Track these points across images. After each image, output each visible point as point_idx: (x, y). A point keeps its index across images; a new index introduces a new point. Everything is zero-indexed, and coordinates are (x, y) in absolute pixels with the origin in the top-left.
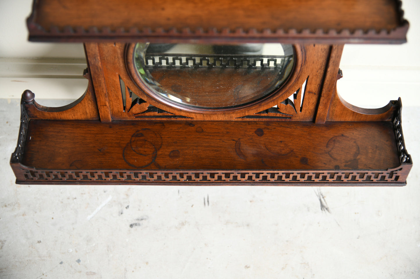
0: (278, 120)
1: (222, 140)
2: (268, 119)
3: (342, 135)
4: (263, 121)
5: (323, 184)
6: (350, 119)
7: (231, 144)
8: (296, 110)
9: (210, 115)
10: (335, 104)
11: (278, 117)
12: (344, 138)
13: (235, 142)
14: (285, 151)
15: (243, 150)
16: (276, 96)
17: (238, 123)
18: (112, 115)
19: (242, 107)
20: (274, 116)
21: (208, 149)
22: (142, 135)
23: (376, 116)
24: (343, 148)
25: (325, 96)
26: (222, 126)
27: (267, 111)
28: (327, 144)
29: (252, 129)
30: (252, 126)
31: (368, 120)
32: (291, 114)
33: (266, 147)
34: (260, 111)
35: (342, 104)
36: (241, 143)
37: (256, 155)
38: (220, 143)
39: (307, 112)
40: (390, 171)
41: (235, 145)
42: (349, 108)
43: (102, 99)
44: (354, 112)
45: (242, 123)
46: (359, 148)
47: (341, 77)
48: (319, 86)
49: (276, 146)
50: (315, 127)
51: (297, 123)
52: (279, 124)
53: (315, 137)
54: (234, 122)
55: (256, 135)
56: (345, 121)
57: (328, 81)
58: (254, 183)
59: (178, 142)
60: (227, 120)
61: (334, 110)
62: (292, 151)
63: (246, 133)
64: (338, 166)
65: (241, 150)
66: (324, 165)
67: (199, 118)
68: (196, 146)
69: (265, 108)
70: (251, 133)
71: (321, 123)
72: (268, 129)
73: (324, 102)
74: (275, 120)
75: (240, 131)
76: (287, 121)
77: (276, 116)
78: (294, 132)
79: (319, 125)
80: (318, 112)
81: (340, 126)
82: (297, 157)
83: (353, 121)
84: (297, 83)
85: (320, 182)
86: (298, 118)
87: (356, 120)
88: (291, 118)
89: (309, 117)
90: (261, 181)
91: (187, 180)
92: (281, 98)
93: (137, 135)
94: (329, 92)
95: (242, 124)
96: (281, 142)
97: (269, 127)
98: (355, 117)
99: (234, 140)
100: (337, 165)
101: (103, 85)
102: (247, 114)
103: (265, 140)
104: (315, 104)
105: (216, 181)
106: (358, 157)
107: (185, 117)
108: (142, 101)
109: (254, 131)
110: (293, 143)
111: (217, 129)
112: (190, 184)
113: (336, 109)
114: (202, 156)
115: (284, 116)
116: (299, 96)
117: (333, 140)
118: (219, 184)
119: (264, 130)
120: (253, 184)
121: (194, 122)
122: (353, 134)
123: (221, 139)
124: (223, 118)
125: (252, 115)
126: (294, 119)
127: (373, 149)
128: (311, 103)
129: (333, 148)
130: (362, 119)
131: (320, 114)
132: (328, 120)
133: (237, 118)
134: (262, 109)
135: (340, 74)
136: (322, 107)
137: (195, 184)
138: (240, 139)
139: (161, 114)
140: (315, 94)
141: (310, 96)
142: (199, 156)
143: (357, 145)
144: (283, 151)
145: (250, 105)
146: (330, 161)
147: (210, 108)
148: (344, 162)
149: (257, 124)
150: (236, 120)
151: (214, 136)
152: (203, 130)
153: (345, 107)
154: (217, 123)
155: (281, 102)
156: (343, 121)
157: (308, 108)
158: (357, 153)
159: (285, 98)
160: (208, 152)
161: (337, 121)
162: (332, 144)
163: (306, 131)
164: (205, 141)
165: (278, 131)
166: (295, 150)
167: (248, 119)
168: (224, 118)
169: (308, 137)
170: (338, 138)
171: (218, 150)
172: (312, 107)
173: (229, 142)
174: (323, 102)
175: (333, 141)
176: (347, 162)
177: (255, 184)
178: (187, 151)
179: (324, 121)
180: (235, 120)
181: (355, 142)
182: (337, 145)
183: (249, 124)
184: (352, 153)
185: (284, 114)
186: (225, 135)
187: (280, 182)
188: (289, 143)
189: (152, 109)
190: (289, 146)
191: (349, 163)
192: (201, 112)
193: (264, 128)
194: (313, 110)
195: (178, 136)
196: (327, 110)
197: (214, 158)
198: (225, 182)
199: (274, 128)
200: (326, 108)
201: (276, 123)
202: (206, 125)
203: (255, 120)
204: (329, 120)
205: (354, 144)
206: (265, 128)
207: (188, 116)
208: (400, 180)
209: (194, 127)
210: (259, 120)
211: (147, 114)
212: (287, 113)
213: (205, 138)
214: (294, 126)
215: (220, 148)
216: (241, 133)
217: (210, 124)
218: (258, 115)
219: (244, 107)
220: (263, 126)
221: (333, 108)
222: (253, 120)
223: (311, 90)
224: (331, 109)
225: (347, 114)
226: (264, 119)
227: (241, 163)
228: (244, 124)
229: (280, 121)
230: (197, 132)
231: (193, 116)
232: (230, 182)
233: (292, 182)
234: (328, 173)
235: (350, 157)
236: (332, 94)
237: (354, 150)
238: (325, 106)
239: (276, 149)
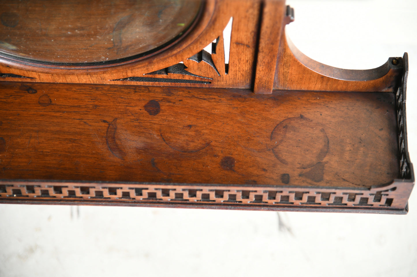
0: (189, 85)
1: (85, 121)
2: (170, 83)
3: (302, 117)
4: (160, 87)
5: (257, 208)
6: (317, 86)
7: (100, 129)
8: (219, 70)
10: (287, 63)
11: (187, 80)
12: (304, 122)
13: (107, 126)
14: (195, 144)
15: (120, 140)
16: (177, 48)
17: (116, 89)
19: (118, 64)
20: (180, 78)
21: (57, 136)
23: (364, 84)
24: (300, 140)
25: (265, 50)
26: (86, 94)
27: (166, 70)
28: (272, 133)
29: (139, 100)
30: (141, 95)
31: (351, 89)
32: (210, 76)
33: (161, 135)
34: (153, 71)
35: (299, 63)
36: (119, 126)
37: (143, 151)
38: (80, 127)
39: (239, 74)
40: (374, 190)
41: (107, 132)
42: (314, 69)
44: (323, 77)
45: (123, 90)
46: (328, 142)
47: (292, 21)
48: (253, 34)
49: (180, 134)
50: (253, 101)
51: (222, 91)
52: (189, 92)
53: (252, 119)
54: (109, 87)
55: (146, 112)
56: (310, 90)
57: (267, 27)
58: (135, 202)
59: (3, 122)
60: (95, 83)
61: (286, 72)
62: (208, 144)
63: (128, 108)
64: (288, 175)
65: (117, 141)
66: (263, 173)
67: (45, 78)
68: (37, 132)
69: (162, 66)
70: (137, 109)
71: (265, 93)
72: (169, 102)
73: (266, 60)
74: (183, 84)
75: (118, 104)
76: (204, 86)
77: (184, 79)
78: (216, 109)
79: (261, 97)
80: (258, 76)
81: (299, 99)
82: (215, 156)
83: (323, 90)
84: (213, 29)
85: (252, 203)
86: (222, 83)
87: (328, 89)
88: (210, 83)
89: (243, 83)
90: (146, 201)
91: (15, 196)
92: (188, 52)
94: (271, 45)
95: (122, 92)
96: (190, 126)
97: (170, 98)
98: (327, 85)
99: (105, 121)
100: (286, 173)
102: (130, 74)
103: (161, 123)
104: (251, 61)
105: (67, 199)
106: (325, 159)
107: (20, 76)
109: (144, 105)
110: (211, 129)
111: (76, 99)
112: (19, 201)
113: (290, 71)
114: (45, 151)
115: (197, 79)
116: (219, 50)
118: (72, 202)
119: (161, 104)
120: (133, 204)
121: (36, 85)
122: (321, 115)
123: (82, 119)
124: (87, 80)
125: (139, 76)
126: (216, 85)
127: (354, 145)
128: (243, 60)
129: (281, 141)
130: (339, 88)
131: (261, 79)
132: (278, 87)
133: (113, 80)
134: (155, 68)
135: (290, 16)
136: (264, 69)
137: (28, 202)
138: (116, 119)
140: (248, 46)
141: (240, 49)
142: (40, 150)
143: (327, 137)
144: (192, 144)
145: (134, 61)
146: (274, 166)
147: (63, 64)
148: (298, 168)
149: (149, 91)
150: (112, 83)
151: (70, 112)
152: (51, 102)
153: (306, 68)
154: (78, 88)
155: (189, 57)
156: (306, 89)
157: (239, 68)
158: (325, 152)
159: (196, 51)
160: (57, 143)
161: (295, 89)
162: (281, 133)
163: (237, 108)
164: (53, 122)
165: (186, 106)
166: (213, 143)
167: (134, 83)
168: (91, 80)
169: (239, 118)
170: (292, 122)
171: (75, 140)
172: (247, 67)
173: (96, 124)
174: (264, 60)
175: (284, 127)
176: (304, 168)
177: (135, 204)
178: (19, 140)
179: (269, 89)
180: (111, 84)
181: (322, 130)
182: (288, 135)
183: (136, 92)
184: (315, 151)
185: (197, 76)
186: (89, 112)
187: (180, 202)
188: (203, 129)
190: (203, 134)
191: (308, 170)
192: (47, 71)
193: (162, 101)
194: (248, 71)
195: (5, 111)
196: (273, 73)
197: (67, 154)
198: (82, 199)
199: (180, 101)
200: (271, 70)
201: (183, 91)
202: (58, 91)
203: (147, 83)
204: (280, 88)
205: (321, 135)
206: (164, 100)
207: (24, 74)
208: (394, 204)
209: (36, 94)
210: (154, 84)
212: (202, 75)
213: (54, 116)
214: (216, 97)
215: (79, 136)
216: (120, 107)
217: (64, 90)
218: (150, 76)
219: (123, 63)
220: (159, 96)
221: (284, 69)
222: (142, 85)
223: (239, 40)
224: (281, 70)
225: (310, 79)
226: (163, 84)
227: (115, 166)
228: (126, 91)
229: (192, 86)
230: (40, 103)
231: (34, 75)
232: (92, 199)
233: (202, 202)
234: (265, 192)
235: (311, 158)
236: (278, 49)
237: (319, 145)
238: (269, 66)
239: (179, 139)
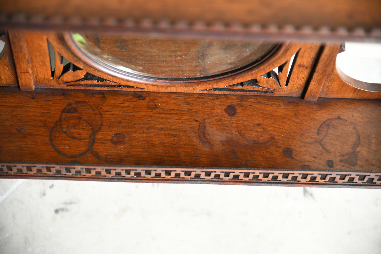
0: (256, 94)
1: (182, 121)
2: (242, 93)
3: (339, 118)
4: (235, 95)
5: (311, 185)
6: (350, 95)
7: (193, 127)
8: (281, 84)
9: (167, 87)
10: (332, 79)
11: (256, 91)
12: (341, 121)
13: (199, 124)
14: (263, 138)
15: (209, 135)
16: (256, 69)
17: (203, 97)
18: (36, 82)
19: (209, 80)
20: (251, 89)
21: (163, 132)
22: (75, 110)
24: (338, 135)
25: (320, 71)
26: (181, 100)
27: (242, 84)
28: (319, 130)
29: (221, 105)
30: (221, 101)
31: (374, 97)
32: (273, 88)
33: (238, 132)
34: (233, 84)
35: (341, 79)
36: (207, 125)
37: (226, 143)
38: (179, 125)
39: (295, 87)
41: (199, 128)
42: (350, 83)
43: (22, 66)
44: (356, 89)
45: (208, 97)
46: (359, 136)
47: (343, 51)
48: (313, 59)
49: (252, 130)
50: (303, 106)
51: (281, 98)
52: (256, 99)
53: (303, 119)
54: (198, 95)
55: (226, 114)
56: (344, 97)
57: (325, 56)
58: (222, 181)
59: (123, 121)
60: (188, 92)
61: (330, 85)
62: (273, 138)
63: (213, 111)
64: (332, 161)
65: (207, 136)
66: (314, 159)
67: (152, 89)
68: (148, 128)
69: (240, 81)
70: (219, 111)
71: (312, 100)
72: (243, 106)
73: (319, 78)
74: (252, 93)
75: (205, 108)
76: (267, 95)
77: (254, 90)
78: (277, 112)
79: (309, 103)
80: (310, 88)
81: (336, 104)
82: (278, 147)
83: (354, 98)
84: (285, 56)
85: (307, 182)
86: (281, 93)
87: (357, 97)
88: (272, 92)
89: (296, 93)
90: (231, 180)
91: (135, 176)
92: (262, 71)
93: (69, 110)
94: (325, 68)
95: (208, 99)
96: (259, 125)
97: (243, 103)
98: (357, 94)
99: (196, 121)
100: (330, 160)
101: (25, 50)
102: (215, 86)
103: (238, 122)
104: (306, 78)
105: (173, 179)
106: (358, 149)
107: (133, 87)
108: (76, 68)
109: (224, 109)
110: (274, 127)
111: (175, 104)
112: (138, 181)
113: (333, 85)
114: (154, 143)
115: (264, 90)
116: (285, 70)
117: (326, 124)
118: (176, 182)
119: (236, 108)
120: (221, 183)
121: (145, 93)
122: (353, 116)
123: (180, 119)
124: (182, 90)
125: (222, 88)
126: (276, 94)
127: (378, 139)
128: (301, 77)
129: (325, 136)
130: (366, 96)
131: (311, 91)
132: (321, 96)
133: (202, 90)
134: (235, 82)
135: (343, 47)
136: (315, 84)
137: (145, 181)
138: (204, 119)
139: (100, 83)
140: (307, 68)
141: (300, 70)
142: (151, 143)
143: (358, 133)
144: (261, 138)
145: (221, 77)
146: (321, 154)
147: (167, 79)
148: (339, 156)
149: (228, 99)
150: (201, 92)
151: (171, 114)
152: (156, 106)
153: (345, 83)
154: (175, 96)
155: (261, 74)
156: (341, 97)
157: (296, 83)
159: (267, 71)
160: (163, 137)
161: (333, 97)
162: (325, 130)
163: (292, 111)
164: (159, 121)
165: (255, 110)
166: (276, 137)
167: (216, 92)
168: (185, 90)
169: (294, 119)
170: (333, 121)
171: (176, 135)
172: (302, 82)
173: (191, 123)
174: (317, 78)
175: (327, 126)
176: (343, 156)
177: (223, 183)
178: (135, 135)
179: (315, 97)
180: (199, 93)
181: (355, 128)
182: (330, 131)
183: (218, 99)
184: (350, 144)
185: (264, 87)
186: (185, 114)
187: (255, 181)
188: (268, 127)
189: (89, 76)
190: (269, 131)
191: (346, 157)
192: (155, 83)
193: (237, 105)
194: (302, 85)
195: (123, 113)
196: (322, 87)
197: (171, 145)
198: (184, 179)
199: (250, 106)
200: (320, 84)
201: (252, 98)
202: (161, 98)
203: (226, 93)
204: (323, 96)
205: (354, 131)
206: (238, 105)
207: (137, 86)
209: (145, 100)
210: (231, 93)
211: (83, 83)
212: (268, 87)
213: (159, 117)
214: (276, 103)
215: (179, 132)
216: (207, 110)
217: (166, 98)
218: (230, 87)
219: (212, 79)
220: (235, 102)
221: (329, 83)
222: (222, 94)
223: (302, 63)
224: (327, 84)
225: (346, 90)
226: (237, 93)
227: (206, 154)
228: (211, 98)
229: (259, 95)
230: (148, 107)
231: (145, 87)
232: (191, 179)
233: (271, 181)
234: (319, 174)
236: (329, 70)
237: (353, 139)
238: (320, 82)
239: (251, 134)
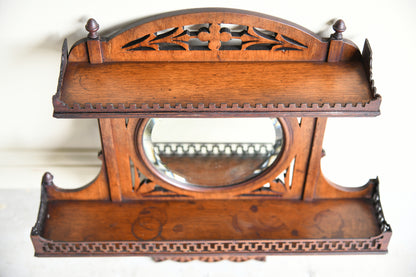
0: (271, 198)
2: (261, 197)
3: (328, 210)
4: (256, 199)
5: (313, 253)
6: (334, 196)
7: (229, 220)
8: (287, 188)
9: (209, 193)
10: (320, 182)
12: (330, 212)
13: (232, 218)
14: (277, 225)
15: (240, 224)
18: (123, 195)
21: (208, 223)
22: (148, 212)
23: (357, 194)
25: (311, 174)
27: (260, 189)
28: (315, 218)
31: (350, 196)
32: (281, 192)
33: (260, 221)
34: (254, 190)
35: (326, 181)
36: (238, 218)
37: (252, 229)
38: (219, 219)
39: (296, 190)
40: (372, 239)
41: (233, 221)
43: (114, 179)
44: (337, 190)
46: (343, 221)
47: (324, 155)
48: (305, 164)
49: (269, 220)
50: (303, 204)
51: (287, 200)
52: (271, 202)
55: (251, 211)
56: (330, 198)
57: (313, 159)
58: (250, 253)
60: (224, 199)
61: (319, 187)
62: (284, 225)
63: (241, 209)
65: (238, 224)
67: (199, 197)
69: (258, 186)
70: (246, 210)
71: (309, 200)
72: (262, 206)
74: (268, 198)
76: (278, 198)
77: (269, 194)
78: (285, 208)
79: (307, 202)
80: (306, 189)
81: (325, 203)
82: (288, 230)
83: (337, 198)
85: (310, 251)
86: (288, 196)
87: (340, 198)
88: (281, 196)
89: (297, 196)
90: (256, 251)
91: (190, 251)
93: (144, 212)
94: (314, 170)
96: (273, 217)
97: (262, 204)
98: (339, 195)
99: (231, 216)
101: (115, 166)
102: (243, 193)
104: (302, 182)
105: (216, 252)
106: (343, 229)
107: (187, 196)
108: (149, 181)
109: (249, 208)
111: (215, 206)
113: (321, 187)
115: (275, 194)
116: (287, 177)
117: (320, 215)
119: (258, 207)
121: (195, 201)
122: (338, 209)
124: (221, 197)
125: (247, 193)
126: (285, 197)
128: (299, 181)
129: (320, 222)
130: (345, 196)
131: (307, 192)
133: (234, 196)
134: (255, 187)
136: (309, 185)
138: (236, 214)
139: (166, 193)
140: (302, 172)
141: (298, 174)
142: (200, 230)
143: (342, 219)
144: (275, 225)
145: (245, 183)
146: (319, 233)
149: (251, 202)
151: (213, 212)
152: (203, 208)
153: (329, 185)
154: (216, 201)
156: (328, 198)
158: (343, 225)
159: (276, 178)
160: (208, 226)
161: (323, 198)
162: (320, 218)
163: (295, 208)
164: (205, 217)
165: (271, 208)
166: (286, 224)
167: (243, 198)
169: (297, 212)
170: (324, 213)
171: (217, 225)
172: (300, 185)
173: (227, 217)
174: (310, 180)
178: (189, 226)
179: (311, 198)
180: (232, 199)
181: (340, 216)
182: (323, 219)
184: (337, 226)
185: (275, 192)
187: (274, 252)
188: (280, 218)
189: (158, 189)
190: (281, 220)
191: (336, 234)
192: (202, 191)
194: (301, 188)
196: (314, 188)
198: (224, 252)
199: (267, 205)
200: (313, 186)
201: (268, 201)
203: (251, 198)
204: (316, 198)
205: (339, 218)
206: (259, 205)
208: (382, 248)
209: (195, 205)
211: (154, 193)
212: (278, 191)
213: (205, 214)
214: (285, 204)
215: (219, 223)
218: (252, 193)
219: (240, 185)
220: (256, 204)
222: (248, 199)
224: (317, 186)
225: (331, 191)
226: (258, 198)
230: (198, 209)
231: (194, 195)
232: (229, 252)
233: (284, 251)
234: (317, 243)
235: (336, 229)
236: (317, 173)
237: (339, 223)
238: (312, 183)
239: (268, 223)
